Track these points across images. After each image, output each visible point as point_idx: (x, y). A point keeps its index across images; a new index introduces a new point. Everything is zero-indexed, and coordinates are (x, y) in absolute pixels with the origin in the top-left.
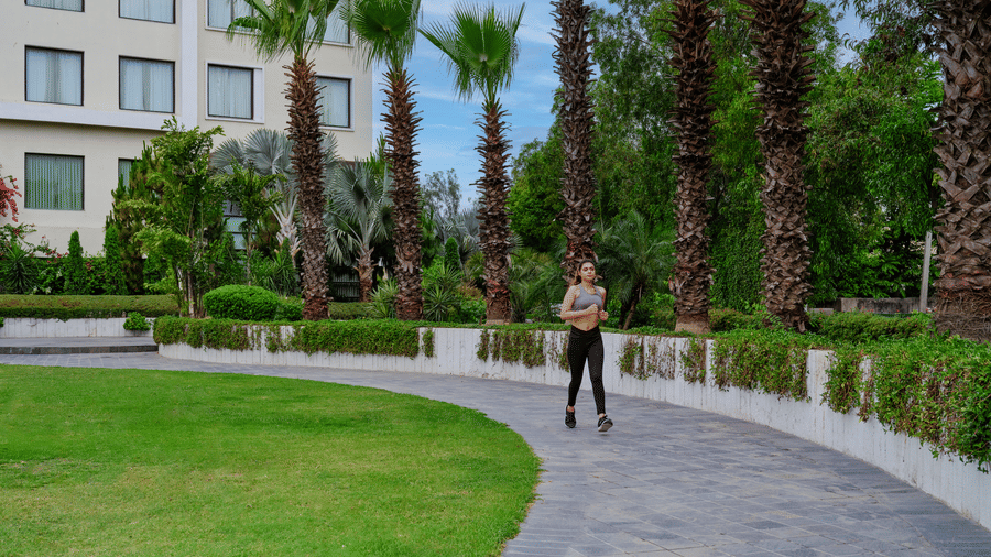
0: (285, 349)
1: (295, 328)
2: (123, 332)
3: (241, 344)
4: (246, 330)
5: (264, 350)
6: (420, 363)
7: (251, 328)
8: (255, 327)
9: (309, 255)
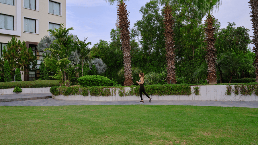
0: (126, 95)
1: (131, 88)
2: (12, 93)
3: (108, 94)
4: (110, 90)
5: (118, 96)
6: (192, 97)
7: (111, 89)
8: (113, 88)
9: (127, 65)
